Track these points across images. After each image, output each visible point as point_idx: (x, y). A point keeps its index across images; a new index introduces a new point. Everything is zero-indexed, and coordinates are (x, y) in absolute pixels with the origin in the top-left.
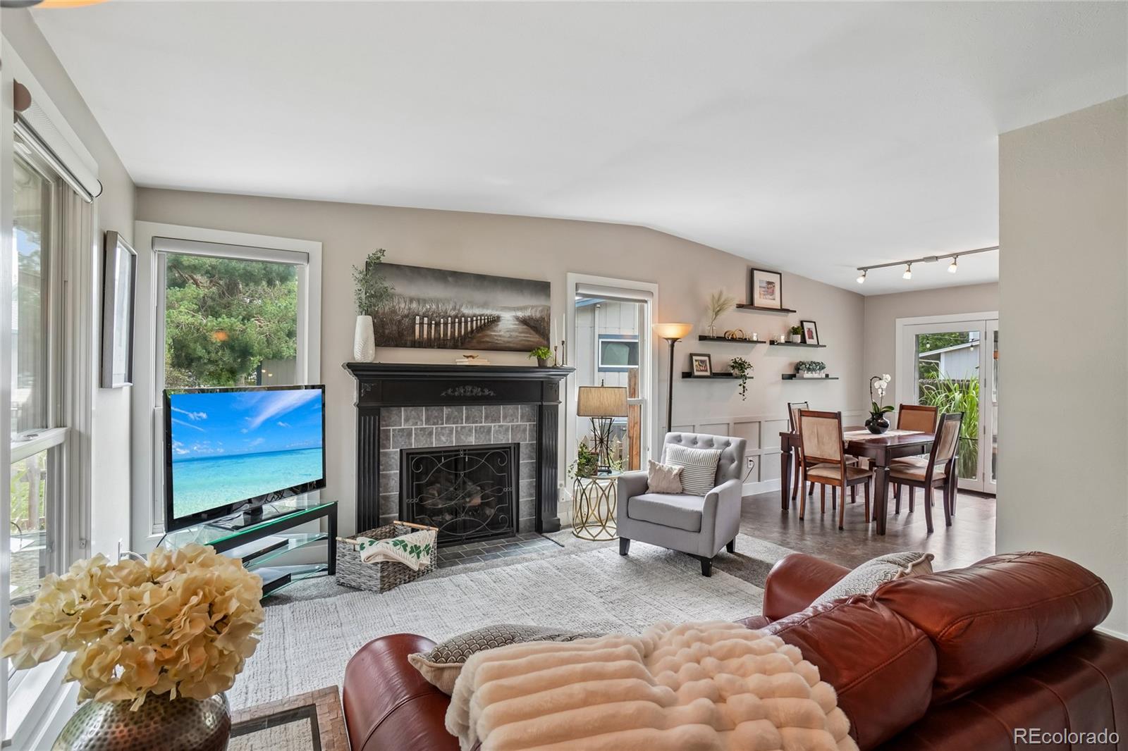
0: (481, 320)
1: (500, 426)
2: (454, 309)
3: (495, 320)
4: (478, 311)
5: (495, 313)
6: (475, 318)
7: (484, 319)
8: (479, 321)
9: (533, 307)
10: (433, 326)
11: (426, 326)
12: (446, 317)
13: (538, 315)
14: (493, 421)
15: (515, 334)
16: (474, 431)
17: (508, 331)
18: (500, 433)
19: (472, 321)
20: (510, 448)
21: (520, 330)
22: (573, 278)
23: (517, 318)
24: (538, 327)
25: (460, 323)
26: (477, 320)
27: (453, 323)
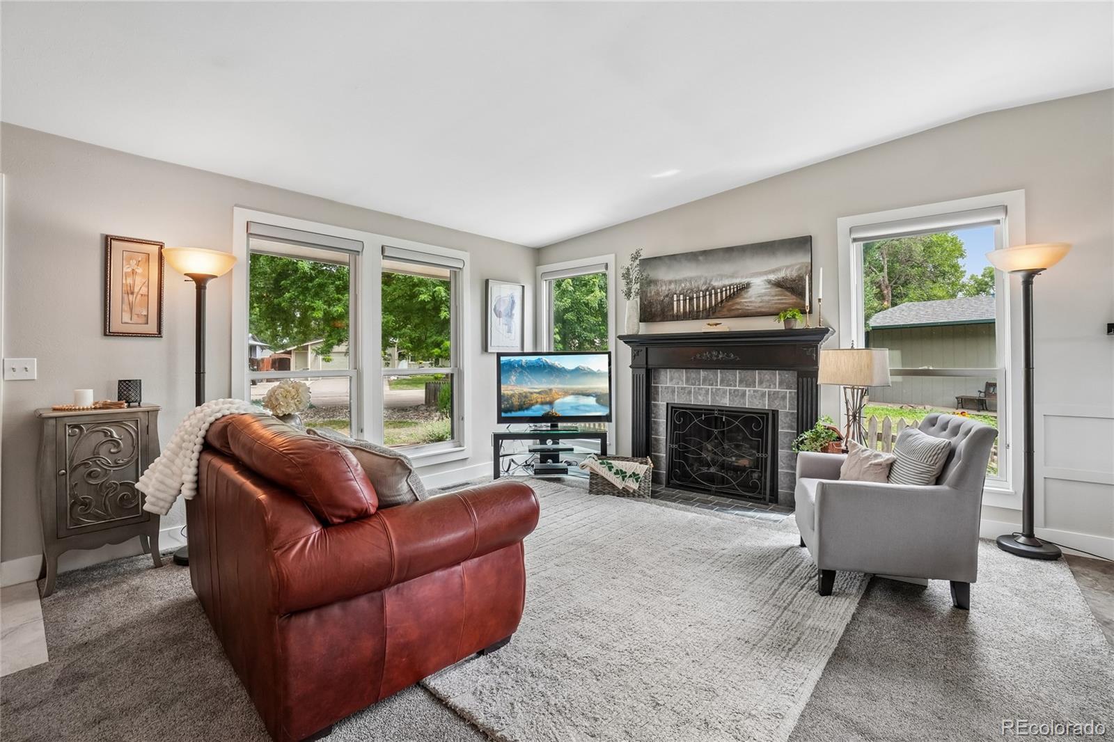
0: (730, 289)
1: (754, 391)
2: (705, 283)
3: (745, 287)
4: (727, 282)
5: (745, 280)
6: (724, 289)
7: (734, 288)
8: (728, 291)
9: (787, 267)
10: (688, 301)
11: (682, 302)
12: (698, 292)
13: (795, 274)
14: (748, 385)
15: (766, 298)
16: (728, 394)
17: (759, 296)
18: (755, 398)
19: (721, 292)
20: (767, 414)
21: (773, 294)
22: (844, 223)
23: (769, 282)
24: (794, 288)
25: (710, 295)
26: (726, 290)
27: (704, 296)
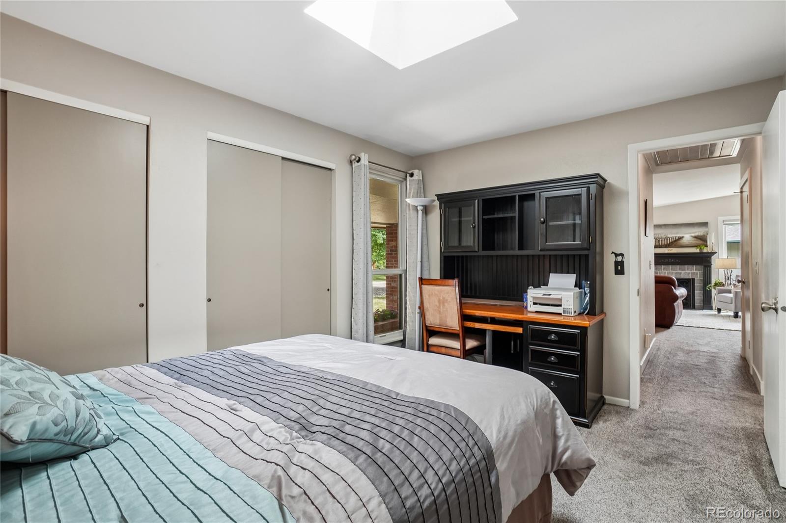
1: (686, 272)
2: (665, 236)
3: (682, 238)
4: (674, 236)
5: (681, 235)
7: (677, 238)
9: (699, 232)
12: (662, 238)
13: (702, 234)
14: (682, 270)
15: (690, 242)
16: (674, 273)
17: (687, 241)
18: (686, 274)
19: (672, 239)
20: (690, 280)
21: (693, 240)
22: (721, 219)
23: (692, 236)
24: (703, 240)
25: (667, 240)
26: (674, 238)
27: (664, 240)
